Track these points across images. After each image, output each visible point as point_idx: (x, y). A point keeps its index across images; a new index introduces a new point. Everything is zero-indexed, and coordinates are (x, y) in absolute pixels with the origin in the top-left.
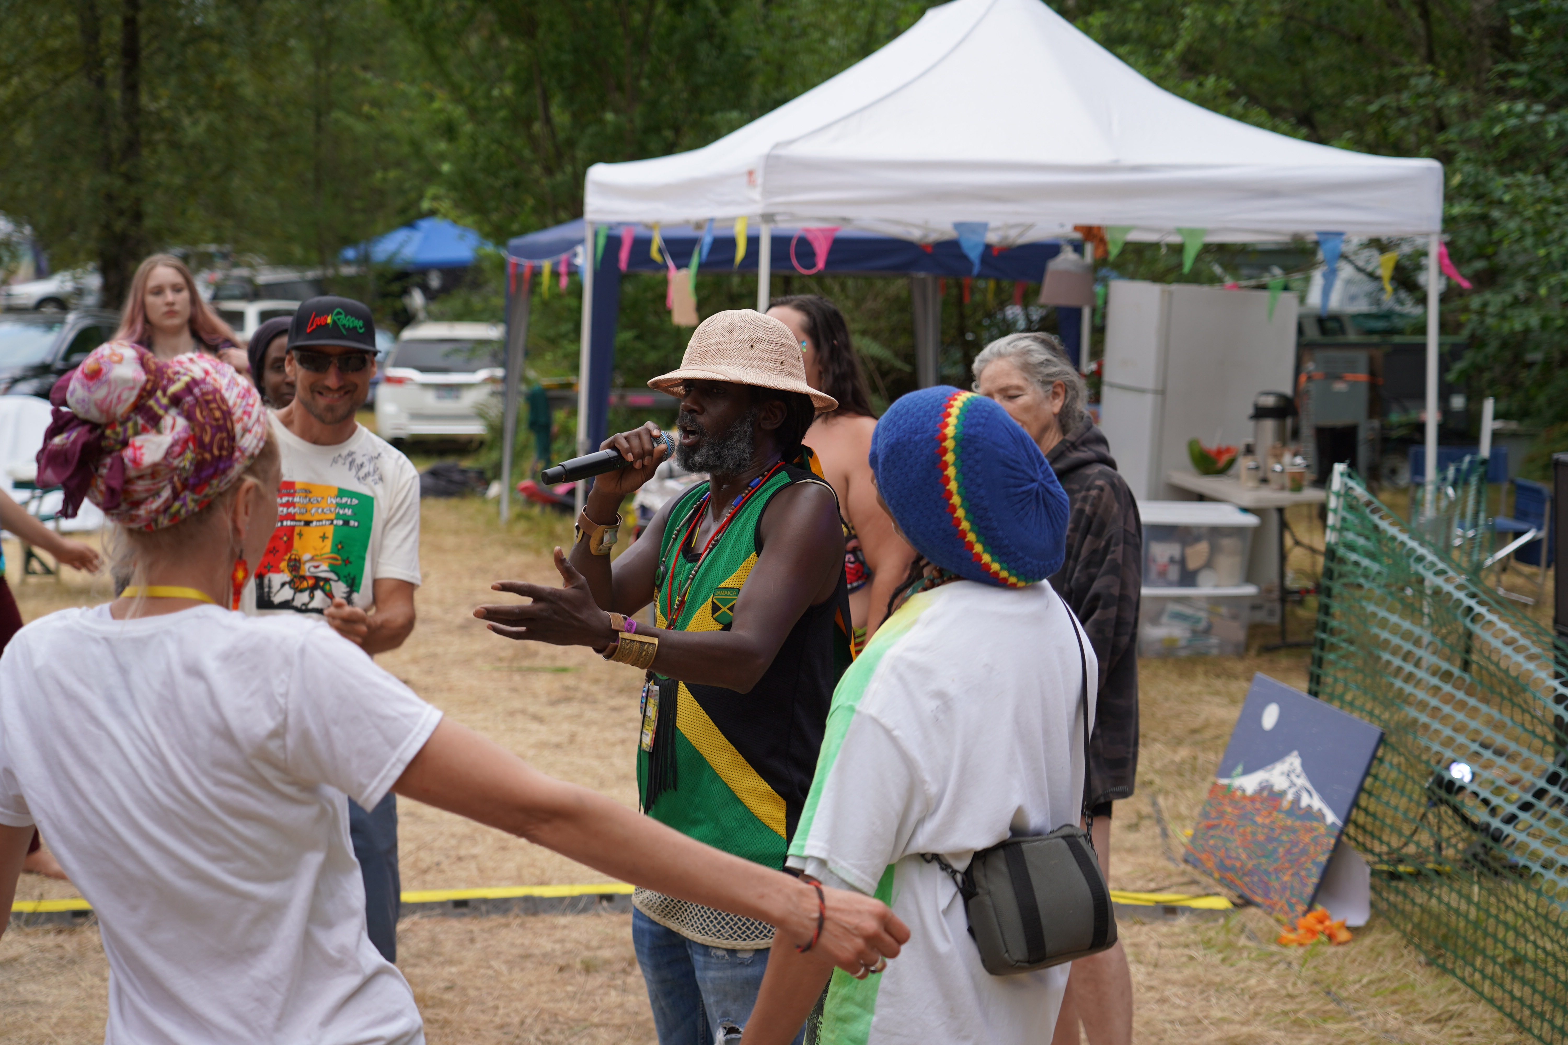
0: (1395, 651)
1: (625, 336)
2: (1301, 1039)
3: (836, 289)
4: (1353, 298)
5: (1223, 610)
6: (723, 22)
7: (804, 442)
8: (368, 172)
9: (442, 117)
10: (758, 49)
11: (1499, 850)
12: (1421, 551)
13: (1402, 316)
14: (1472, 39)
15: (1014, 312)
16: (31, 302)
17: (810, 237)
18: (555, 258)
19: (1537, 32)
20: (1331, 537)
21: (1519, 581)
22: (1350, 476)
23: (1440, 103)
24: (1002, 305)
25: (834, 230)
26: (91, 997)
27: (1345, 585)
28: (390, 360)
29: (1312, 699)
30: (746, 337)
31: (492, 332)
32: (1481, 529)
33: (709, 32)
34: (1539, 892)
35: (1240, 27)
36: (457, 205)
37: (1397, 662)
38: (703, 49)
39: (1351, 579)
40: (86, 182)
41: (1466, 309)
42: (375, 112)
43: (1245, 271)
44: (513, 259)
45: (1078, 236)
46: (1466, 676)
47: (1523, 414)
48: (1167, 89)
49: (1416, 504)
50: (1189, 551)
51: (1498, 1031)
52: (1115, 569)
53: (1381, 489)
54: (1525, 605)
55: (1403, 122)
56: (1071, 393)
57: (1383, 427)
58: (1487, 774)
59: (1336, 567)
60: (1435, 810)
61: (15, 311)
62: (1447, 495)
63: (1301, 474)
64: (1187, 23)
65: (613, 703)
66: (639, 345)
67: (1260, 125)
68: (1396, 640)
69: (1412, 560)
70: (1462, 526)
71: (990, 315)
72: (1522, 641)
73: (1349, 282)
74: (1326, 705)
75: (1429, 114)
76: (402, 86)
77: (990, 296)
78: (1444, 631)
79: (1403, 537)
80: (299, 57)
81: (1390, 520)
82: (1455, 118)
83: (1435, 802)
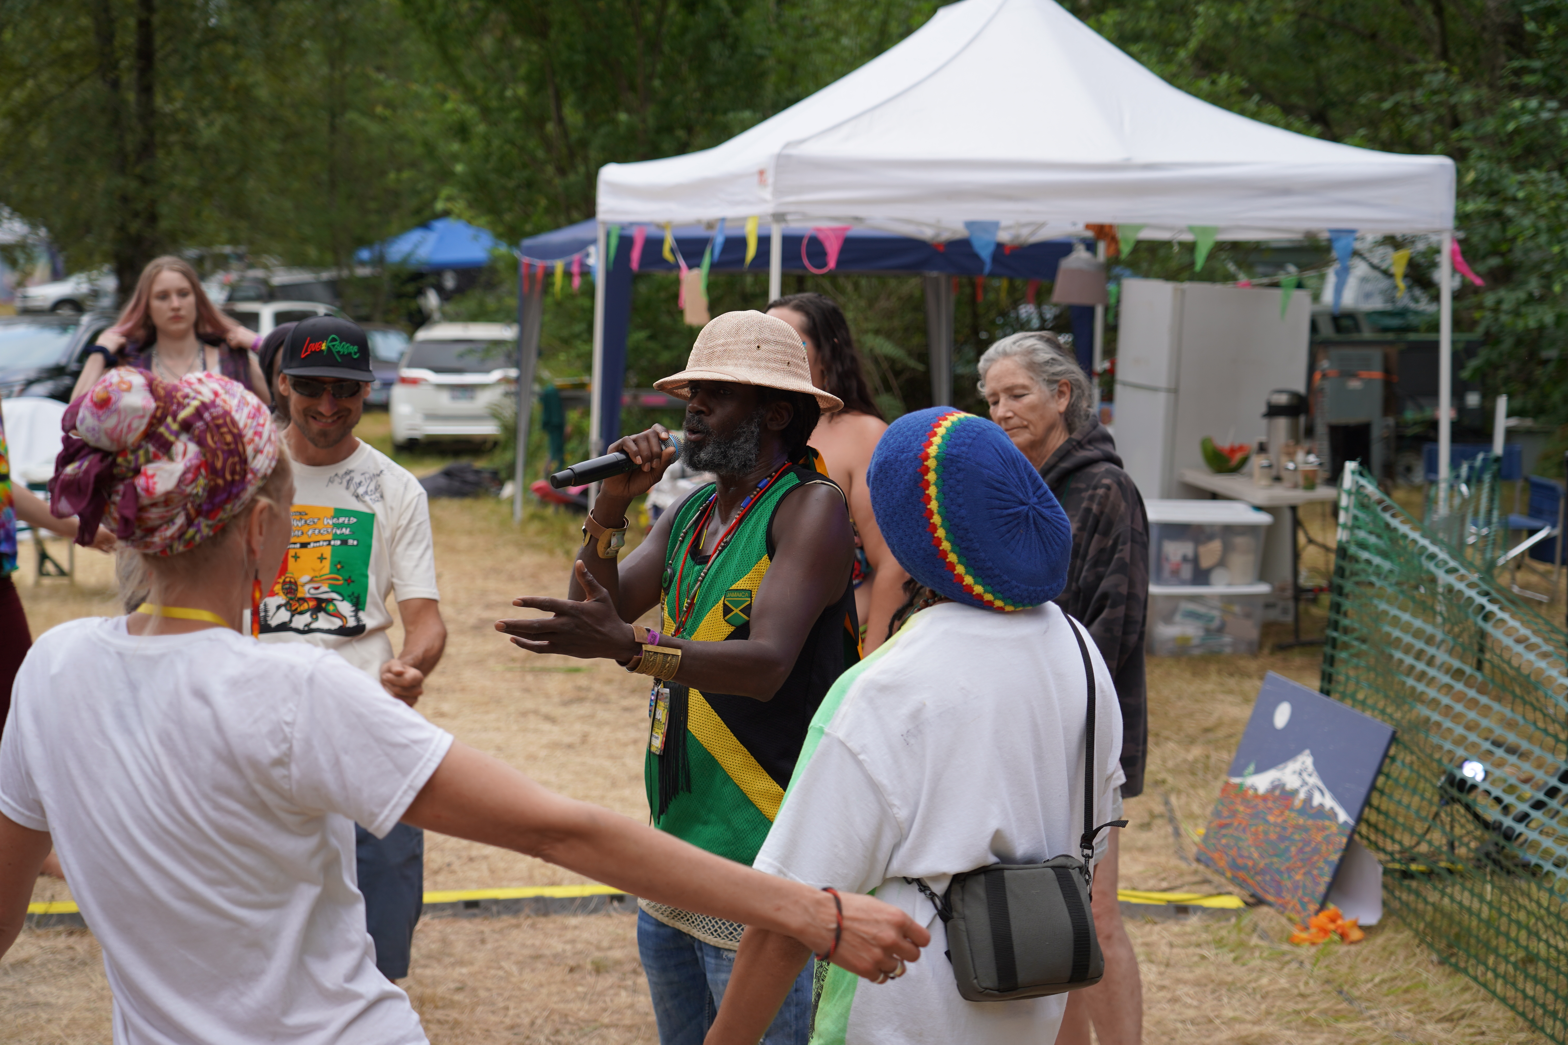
0: (1408, 649)
1: (638, 336)
2: (1313, 1039)
3: (849, 288)
4: (1368, 296)
5: (1237, 609)
6: (735, 22)
7: (809, 443)
8: (383, 173)
9: (455, 117)
10: (770, 49)
11: (1512, 848)
12: (1433, 549)
13: (1416, 313)
14: (1487, 36)
15: (1027, 310)
16: (47, 304)
17: (821, 236)
18: (568, 259)
19: (1551, 29)
20: (1342, 535)
21: (1534, 579)
22: (1361, 474)
23: (1453, 100)
24: (1016, 304)
25: (845, 229)
26: (102, 998)
27: (1357, 583)
28: (405, 361)
29: (1324, 698)
30: (752, 337)
31: (506, 332)
32: (1494, 527)
33: (721, 32)
34: (1551, 891)
35: (1253, 24)
36: (470, 205)
37: (1409, 660)
38: (716, 49)
39: (1363, 578)
40: (101, 184)
41: (1480, 307)
42: (388, 113)
43: (1260, 269)
44: (526, 260)
45: (1090, 234)
46: (1478, 675)
47: (1538, 411)
48: (1179, 87)
49: (1430, 502)
50: (1202, 550)
51: (1511, 1030)
52: (1123, 568)
53: (1396, 486)
54: (1540, 603)
55: (1416, 119)
56: (1076, 392)
57: (1398, 425)
58: (1497, 773)
59: (1348, 566)
60: (1448, 809)
61: (30, 313)
62: (1460, 492)
63: (1314, 471)
64: (1200, 21)
65: (626, 703)
66: (652, 345)
67: (1273, 123)
68: (1407, 639)
69: (1423, 559)
70: (1475, 524)
71: (1003, 314)
72: (1534, 639)
73: (1364, 280)
74: (1338, 704)
75: (1443, 111)
76: (415, 87)
77: (1003, 295)
78: (1457, 629)
79: (1415, 535)
80: (314, 59)
81: (1401, 518)
82: (1469, 115)
83: (1448, 800)
